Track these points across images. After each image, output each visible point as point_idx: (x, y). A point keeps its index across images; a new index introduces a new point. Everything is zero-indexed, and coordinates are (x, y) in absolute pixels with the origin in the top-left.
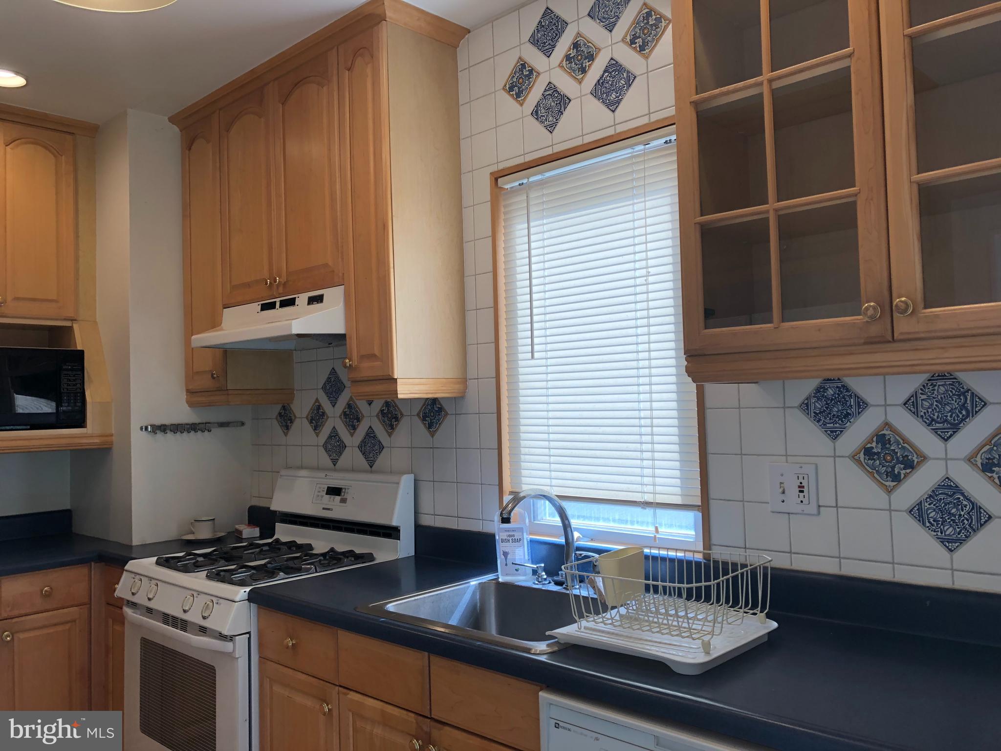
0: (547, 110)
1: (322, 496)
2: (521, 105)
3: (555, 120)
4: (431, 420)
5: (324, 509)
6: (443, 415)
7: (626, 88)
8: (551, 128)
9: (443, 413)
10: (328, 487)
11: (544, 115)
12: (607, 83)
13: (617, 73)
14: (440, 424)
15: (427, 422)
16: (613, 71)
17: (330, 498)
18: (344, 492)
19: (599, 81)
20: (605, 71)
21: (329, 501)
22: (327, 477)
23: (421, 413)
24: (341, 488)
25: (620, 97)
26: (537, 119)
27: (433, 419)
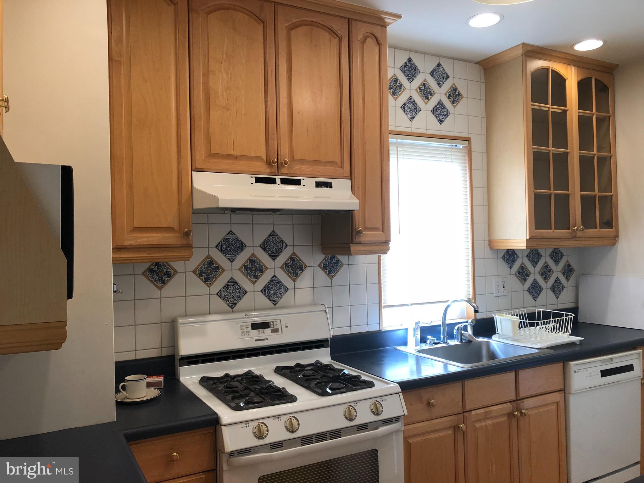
0: (409, 109)
1: (248, 332)
2: (395, 100)
3: (413, 116)
4: (330, 269)
5: (256, 340)
6: (340, 265)
7: (446, 116)
8: (411, 119)
9: (340, 264)
10: (251, 324)
11: (408, 111)
12: (439, 110)
13: (443, 108)
14: (337, 271)
15: (327, 270)
16: (441, 106)
17: (259, 332)
18: (273, 325)
19: (435, 107)
20: (438, 104)
21: (259, 334)
22: (248, 316)
23: (322, 265)
24: (268, 322)
25: (444, 119)
26: (404, 111)
27: (332, 268)
